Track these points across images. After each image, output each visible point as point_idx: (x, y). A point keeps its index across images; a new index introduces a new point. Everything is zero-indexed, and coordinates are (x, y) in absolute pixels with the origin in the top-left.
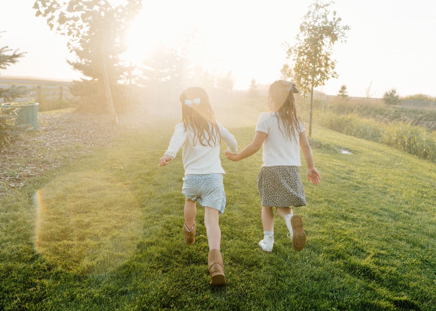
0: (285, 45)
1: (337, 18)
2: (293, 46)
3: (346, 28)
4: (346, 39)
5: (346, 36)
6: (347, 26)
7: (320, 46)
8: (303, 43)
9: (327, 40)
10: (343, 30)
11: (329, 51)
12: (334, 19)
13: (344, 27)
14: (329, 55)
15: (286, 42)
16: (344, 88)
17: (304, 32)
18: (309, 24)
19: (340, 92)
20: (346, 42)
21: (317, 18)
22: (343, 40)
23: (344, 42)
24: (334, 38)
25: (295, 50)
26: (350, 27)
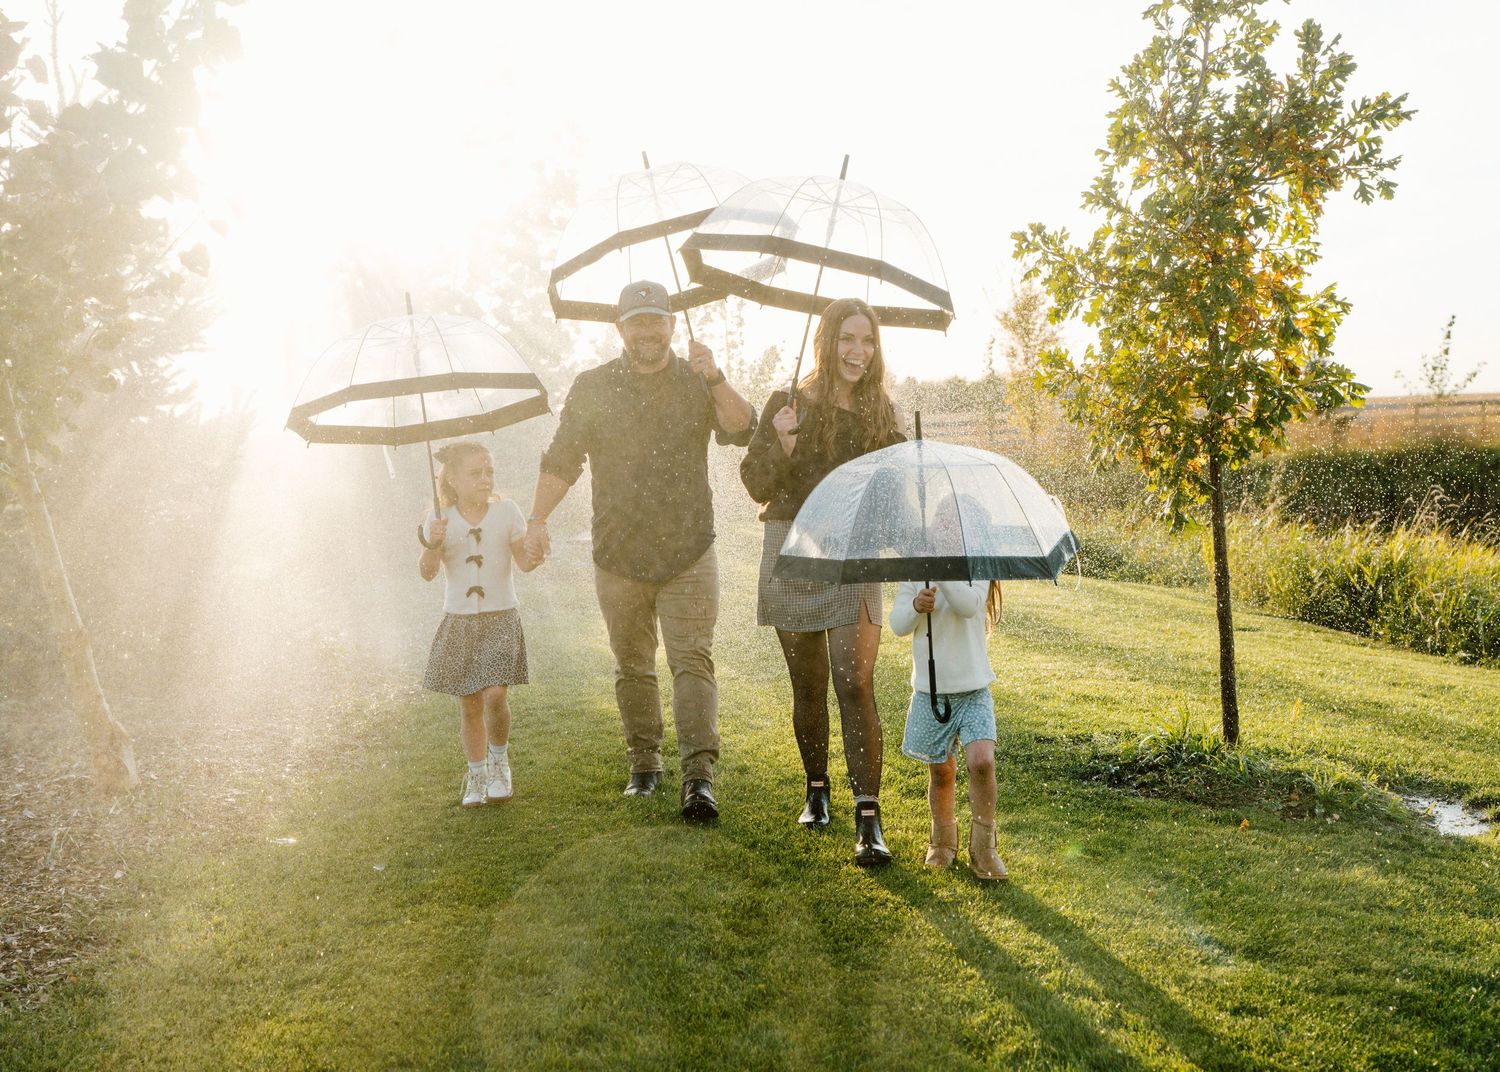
1: (1323, 63)
2: (1085, 248)
3: (1384, 111)
4: (1387, 174)
5: (1385, 156)
6: (1382, 100)
7: (1239, 231)
8: (1139, 224)
10: (1366, 124)
11: (1289, 250)
12: (1308, 66)
13: (1364, 106)
14: (1296, 271)
17: (1134, 163)
18: (1164, 112)
20: (1389, 194)
21: (1205, 74)
22: (1372, 185)
23: (1376, 194)
24: (1317, 177)
25: (1098, 268)
26: (1405, 107)
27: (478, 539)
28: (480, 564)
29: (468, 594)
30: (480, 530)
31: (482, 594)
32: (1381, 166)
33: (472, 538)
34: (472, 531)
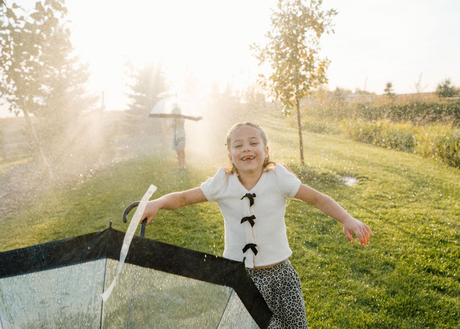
0: (254, 48)
2: (265, 48)
3: (332, 12)
5: (332, 23)
6: (332, 10)
9: (310, 33)
10: (328, 16)
13: (328, 12)
14: (316, 52)
15: (254, 44)
16: (389, 85)
19: (386, 90)
20: (334, 32)
22: (330, 30)
23: (331, 32)
24: (320, 29)
26: (336, 12)
27: (252, 203)
28: (252, 224)
29: (245, 250)
30: (254, 195)
31: (255, 252)
32: (331, 26)
33: (247, 201)
34: (248, 196)
